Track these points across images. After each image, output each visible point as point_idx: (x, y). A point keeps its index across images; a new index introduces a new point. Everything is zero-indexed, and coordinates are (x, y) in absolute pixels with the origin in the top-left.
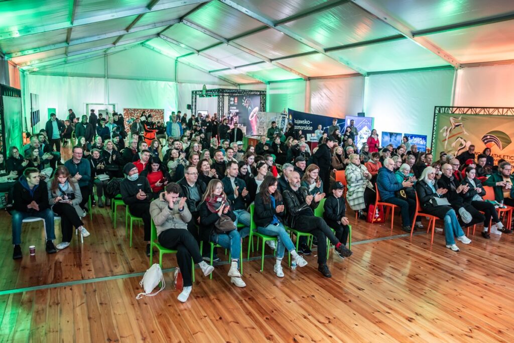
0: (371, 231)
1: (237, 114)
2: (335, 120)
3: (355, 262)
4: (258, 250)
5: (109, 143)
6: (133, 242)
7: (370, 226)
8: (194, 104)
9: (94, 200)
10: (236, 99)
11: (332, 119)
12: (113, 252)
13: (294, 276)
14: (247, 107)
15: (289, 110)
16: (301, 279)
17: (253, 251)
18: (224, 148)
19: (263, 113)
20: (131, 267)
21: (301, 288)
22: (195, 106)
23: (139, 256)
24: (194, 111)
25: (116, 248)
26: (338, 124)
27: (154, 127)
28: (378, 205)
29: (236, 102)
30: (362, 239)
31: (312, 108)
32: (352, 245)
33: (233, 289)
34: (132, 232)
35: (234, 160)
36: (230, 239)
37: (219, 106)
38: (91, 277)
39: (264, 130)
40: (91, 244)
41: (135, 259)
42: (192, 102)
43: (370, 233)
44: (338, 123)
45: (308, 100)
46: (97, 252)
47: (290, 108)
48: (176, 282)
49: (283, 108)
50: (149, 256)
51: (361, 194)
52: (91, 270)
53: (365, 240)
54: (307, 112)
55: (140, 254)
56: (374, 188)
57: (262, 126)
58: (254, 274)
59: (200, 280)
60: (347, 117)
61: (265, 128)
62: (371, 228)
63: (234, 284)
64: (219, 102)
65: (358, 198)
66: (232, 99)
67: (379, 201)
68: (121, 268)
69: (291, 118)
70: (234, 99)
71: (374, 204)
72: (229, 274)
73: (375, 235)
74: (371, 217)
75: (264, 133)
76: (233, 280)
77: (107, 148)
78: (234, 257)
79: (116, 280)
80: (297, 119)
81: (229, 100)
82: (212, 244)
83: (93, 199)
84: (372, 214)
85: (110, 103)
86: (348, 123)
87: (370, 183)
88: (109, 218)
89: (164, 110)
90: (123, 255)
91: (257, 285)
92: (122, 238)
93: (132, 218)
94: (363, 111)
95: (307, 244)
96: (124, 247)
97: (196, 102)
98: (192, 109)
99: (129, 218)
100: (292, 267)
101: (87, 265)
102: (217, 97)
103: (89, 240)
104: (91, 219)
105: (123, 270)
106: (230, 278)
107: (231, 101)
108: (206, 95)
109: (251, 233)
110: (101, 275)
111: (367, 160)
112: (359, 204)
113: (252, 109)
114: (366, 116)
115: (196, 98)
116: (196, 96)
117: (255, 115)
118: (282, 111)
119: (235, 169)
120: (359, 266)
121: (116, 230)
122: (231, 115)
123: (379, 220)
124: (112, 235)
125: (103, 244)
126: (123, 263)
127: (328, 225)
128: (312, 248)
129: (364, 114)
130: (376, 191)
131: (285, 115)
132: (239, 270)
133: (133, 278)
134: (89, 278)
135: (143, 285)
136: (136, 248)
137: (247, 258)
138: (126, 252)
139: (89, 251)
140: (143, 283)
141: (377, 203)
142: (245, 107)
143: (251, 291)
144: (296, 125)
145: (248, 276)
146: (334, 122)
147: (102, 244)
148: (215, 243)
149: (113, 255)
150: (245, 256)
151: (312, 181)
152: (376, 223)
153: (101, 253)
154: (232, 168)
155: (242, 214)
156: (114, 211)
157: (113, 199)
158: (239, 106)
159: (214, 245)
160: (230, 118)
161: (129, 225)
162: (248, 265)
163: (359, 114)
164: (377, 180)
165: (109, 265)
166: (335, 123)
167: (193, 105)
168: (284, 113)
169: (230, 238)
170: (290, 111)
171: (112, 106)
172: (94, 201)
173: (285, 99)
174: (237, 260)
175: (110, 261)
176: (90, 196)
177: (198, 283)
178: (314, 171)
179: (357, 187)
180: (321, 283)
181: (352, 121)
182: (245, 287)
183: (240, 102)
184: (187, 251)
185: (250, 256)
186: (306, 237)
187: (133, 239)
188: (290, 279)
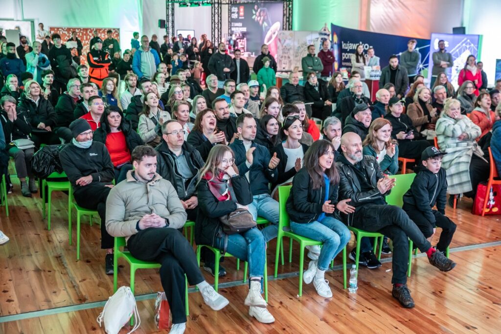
0: (481, 229)
1: (244, 35)
2: (413, 42)
3: (457, 282)
4: (290, 261)
5: (34, 85)
6: (81, 251)
7: (480, 221)
8: (170, 18)
9: (11, 183)
10: (242, 9)
11: (407, 40)
12: (48, 269)
13: (353, 304)
14: (261, 23)
15: (333, 26)
16: (366, 310)
17: (283, 264)
18: (229, 93)
19: (287, 32)
20: (80, 292)
21: (366, 324)
22: (173, 22)
23: (93, 274)
24: (171, 30)
25: (53, 263)
26: (418, 49)
27: (106, 59)
28: (493, 185)
29: (242, 14)
30: (466, 242)
31: (371, 22)
32: (450, 253)
33: (254, 327)
34: (80, 236)
35: (247, 111)
36: (248, 243)
37: (213, 21)
38: (14, 312)
39: (290, 61)
40: (10, 257)
41: (88, 280)
42: (168, 15)
43: (479, 231)
44: (417, 46)
45: (365, 9)
46: (21, 270)
47: (335, 23)
48: (158, 317)
49: (324, 23)
50: (112, 274)
51: (465, 167)
52: (13, 301)
53: (471, 244)
54: (363, 29)
55: (94, 271)
56: (487, 156)
57: (287, 55)
58: (287, 302)
59: (198, 312)
60: (433, 36)
61: (292, 58)
62: (482, 224)
63: (254, 318)
64: (213, 15)
65: (459, 173)
66: (235, 9)
67: (495, 179)
68: (63, 296)
69: (336, 39)
70: (239, 9)
71: (486, 182)
72: (247, 302)
73: (488, 235)
74: (480, 205)
75: (290, 67)
76: (254, 311)
77: (31, 93)
78: (256, 274)
79: (56, 315)
80: (346, 42)
81: (230, 11)
82: (218, 253)
83: (8, 181)
84: (482, 200)
85: (25, 18)
86: (435, 46)
87: (479, 148)
88: (38, 212)
89: (119, 29)
90: (66, 274)
91: (293, 320)
92: (62, 245)
93: (80, 212)
94: (462, 24)
95: (373, 251)
96: (67, 261)
97: (173, 15)
98: (167, 28)
99: (74, 212)
100: (350, 289)
101: (5, 292)
102: (210, 6)
103: (7, 250)
104: (8, 215)
105: (66, 298)
106: (248, 307)
107: (234, 13)
108: (191, 3)
109: (281, 233)
110: (31, 308)
111: (470, 109)
112: (461, 184)
113: (270, 26)
114: (467, 32)
115: (173, 9)
116: (173, 5)
117: (274, 37)
118: (320, 28)
119: (251, 127)
120: (464, 288)
121: (51, 233)
122: (234, 38)
123: (495, 210)
124: (45, 241)
125: (30, 255)
126: (67, 287)
127: (411, 218)
128: (382, 258)
129: (464, 28)
130: (489, 161)
131: (325, 34)
132: (263, 295)
133: (86, 310)
134: (10, 314)
135: (103, 323)
136: (88, 261)
137: (274, 274)
138: (70, 268)
139: (6, 268)
140: (102, 319)
141: (491, 181)
142: (258, 22)
143: (284, 329)
144: (345, 51)
145: (276, 305)
146: (409, 45)
147: (28, 255)
148: (222, 251)
149: (49, 273)
150: (271, 272)
151: (380, 145)
152: (490, 215)
153: (27, 272)
154: (244, 125)
155: (264, 202)
156: (46, 201)
157: (44, 181)
158: (247, 20)
159: (221, 253)
160: (232, 42)
161: (74, 224)
162: (276, 286)
163: (454, 29)
164: (491, 142)
165: (44, 291)
166: (412, 47)
167: (168, 21)
168: (324, 32)
169: (247, 241)
170: (335, 29)
171: (30, 22)
172: (11, 185)
173: (324, 7)
174: (259, 278)
175: (45, 283)
176: (4, 176)
177: (194, 317)
178: (384, 128)
179: (457, 154)
180: (400, 315)
181: (441, 43)
182: (273, 323)
183: (248, 14)
184: (178, 265)
185: (279, 273)
186: (372, 239)
187: (82, 246)
188: (348, 310)
